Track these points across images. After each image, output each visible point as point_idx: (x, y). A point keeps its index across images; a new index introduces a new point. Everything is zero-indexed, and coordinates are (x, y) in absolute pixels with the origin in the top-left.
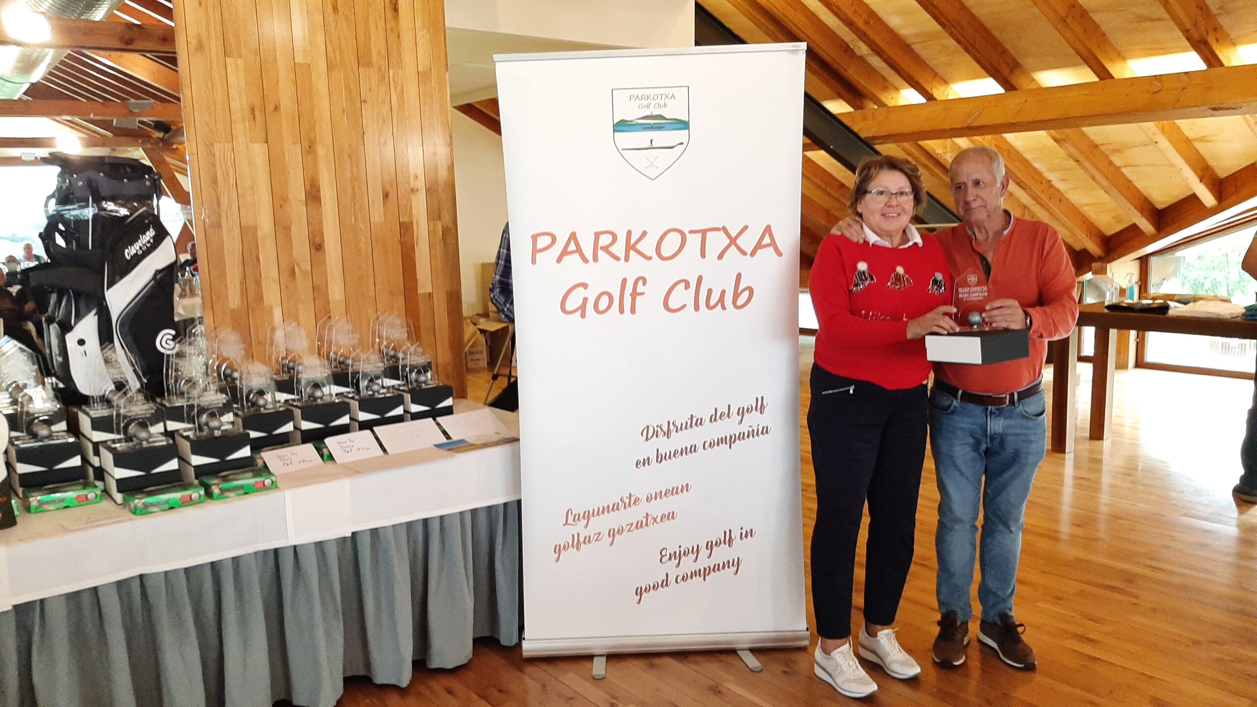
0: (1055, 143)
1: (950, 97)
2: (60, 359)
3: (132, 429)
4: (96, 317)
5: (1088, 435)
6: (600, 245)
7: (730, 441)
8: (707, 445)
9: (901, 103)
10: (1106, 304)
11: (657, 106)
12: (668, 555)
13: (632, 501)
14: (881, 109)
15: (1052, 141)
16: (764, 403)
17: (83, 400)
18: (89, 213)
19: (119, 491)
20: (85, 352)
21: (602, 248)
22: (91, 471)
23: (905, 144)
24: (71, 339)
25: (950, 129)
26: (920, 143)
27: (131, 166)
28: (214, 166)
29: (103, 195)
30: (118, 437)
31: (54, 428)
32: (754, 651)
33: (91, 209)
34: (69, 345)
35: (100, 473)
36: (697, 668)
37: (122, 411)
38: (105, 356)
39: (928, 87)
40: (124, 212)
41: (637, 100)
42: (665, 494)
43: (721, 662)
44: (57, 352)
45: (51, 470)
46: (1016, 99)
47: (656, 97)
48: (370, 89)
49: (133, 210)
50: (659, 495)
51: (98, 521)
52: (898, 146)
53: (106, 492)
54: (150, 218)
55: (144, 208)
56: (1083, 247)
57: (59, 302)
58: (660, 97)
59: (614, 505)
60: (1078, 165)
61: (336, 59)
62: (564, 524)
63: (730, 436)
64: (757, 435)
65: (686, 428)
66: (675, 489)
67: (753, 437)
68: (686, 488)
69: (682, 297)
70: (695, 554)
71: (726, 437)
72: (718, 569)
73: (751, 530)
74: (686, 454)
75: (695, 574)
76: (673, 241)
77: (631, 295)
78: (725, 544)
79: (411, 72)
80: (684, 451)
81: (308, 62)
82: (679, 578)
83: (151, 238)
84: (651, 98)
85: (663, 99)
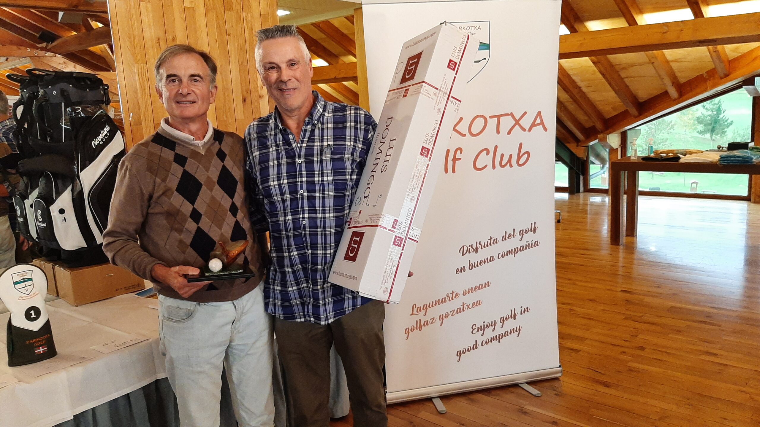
4: (71, 193)
7: (514, 252)
8: (500, 255)
12: (477, 329)
13: (454, 295)
15: (591, 63)
16: (536, 226)
20: (65, 218)
24: (54, 209)
27: (90, 79)
29: (73, 101)
32: (529, 383)
34: (52, 215)
42: (475, 290)
46: (576, 38)
47: (468, 28)
50: (470, 291)
51: (123, 344)
54: (105, 117)
55: (101, 111)
56: (592, 125)
58: (471, 28)
59: (443, 299)
60: (604, 77)
61: (210, 5)
62: (411, 313)
63: (515, 249)
64: (532, 247)
65: (487, 246)
66: (481, 286)
67: (529, 248)
68: (488, 284)
69: (485, 160)
70: (493, 327)
71: (512, 250)
72: (508, 335)
73: (527, 308)
74: (488, 262)
75: (493, 339)
76: (480, 122)
77: (452, 160)
78: (511, 318)
79: (256, 14)
80: (486, 261)
81: (193, 6)
82: (484, 343)
83: (108, 132)
84: (465, 29)
85: (473, 29)
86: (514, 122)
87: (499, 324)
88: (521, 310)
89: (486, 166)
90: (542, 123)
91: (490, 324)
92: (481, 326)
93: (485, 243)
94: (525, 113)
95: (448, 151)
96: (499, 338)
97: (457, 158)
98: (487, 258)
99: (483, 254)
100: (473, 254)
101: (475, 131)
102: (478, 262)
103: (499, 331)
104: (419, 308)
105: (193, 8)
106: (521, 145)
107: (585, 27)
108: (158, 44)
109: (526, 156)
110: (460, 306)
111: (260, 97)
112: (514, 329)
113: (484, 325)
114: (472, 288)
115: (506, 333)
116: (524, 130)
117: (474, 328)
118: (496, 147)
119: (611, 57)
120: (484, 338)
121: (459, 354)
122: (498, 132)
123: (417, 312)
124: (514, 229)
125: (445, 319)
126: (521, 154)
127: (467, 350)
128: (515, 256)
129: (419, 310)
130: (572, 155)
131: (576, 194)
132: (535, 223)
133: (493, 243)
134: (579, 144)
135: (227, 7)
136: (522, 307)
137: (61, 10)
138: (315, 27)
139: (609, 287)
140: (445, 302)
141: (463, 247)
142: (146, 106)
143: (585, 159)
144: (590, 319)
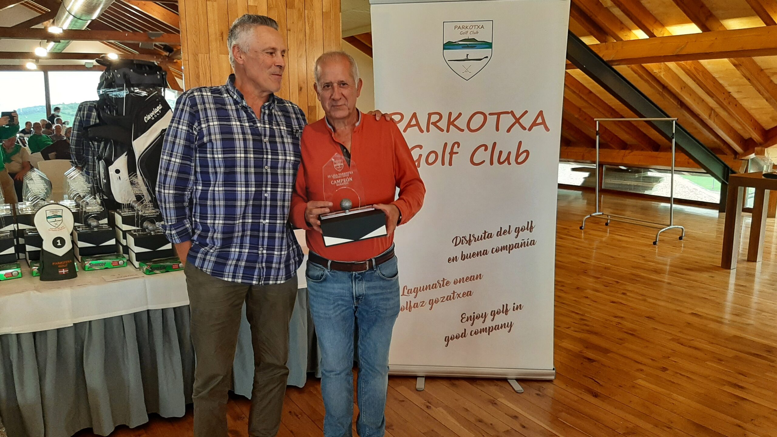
0: (734, 67)
1: (665, 35)
2: (105, 181)
3: (145, 224)
4: (127, 157)
5: (746, 258)
7: (510, 248)
8: (494, 250)
9: (632, 39)
10: (764, 173)
11: (471, 33)
12: (466, 318)
13: (445, 283)
14: (618, 42)
15: (732, 65)
16: (533, 225)
17: (118, 206)
18: (124, 94)
19: (137, 260)
20: (119, 177)
21: (432, 123)
22: (121, 247)
23: (633, 66)
24: (112, 169)
25: (664, 56)
26: (644, 65)
27: (149, 66)
28: (198, 68)
29: (132, 83)
30: (138, 228)
31: (101, 222)
32: (518, 380)
33: (125, 91)
34: (110, 173)
35: (126, 249)
36: (482, 388)
37: (140, 213)
38: (131, 179)
39: (651, 29)
40: (144, 94)
41: (459, 29)
42: (466, 280)
43: (497, 386)
44: (104, 177)
45: (98, 247)
46: (710, 38)
47: (471, 27)
48: (293, 23)
49: (149, 93)
50: (462, 280)
51: (124, 277)
52: (629, 67)
53: (130, 261)
54: (159, 98)
55: (156, 92)
56: (750, 137)
57: (105, 147)
58: (474, 27)
59: (433, 284)
63: (510, 245)
64: (527, 245)
65: (481, 239)
66: (472, 277)
68: (480, 277)
69: (482, 156)
70: (484, 318)
71: (507, 246)
73: (520, 305)
75: (483, 330)
76: (479, 119)
77: (450, 153)
78: (503, 313)
79: (318, 12)
80: (479, 254)
82: (473, 333)
83: (159, 110)
84: (468, 28)
85: (476, 28)
86: (515, 121)
87: (489, 317)
88: (514, 307)
89: (484, 161)
90: (544, 123)
91: (481, 315)
92: (471, 316)
93: (478, 236)
94: (526, 112)
95: (446, 144)
96: (489, 330)
97: (454, 151)
98: (481, 251)
99: (476, 247)
100: (466, 245)
101: (473, 127)
102: (470, 254)
103: (489, 323)
106: (520, 143)
109: (525, 154)
110: (450, 293)
112: (505, 324)
113: (474, 316)
115: (497, 327)
116: (524, 129)
117: (463, 316)
118: (495, 144)
120: (474, 328)
121: (447, 339)
122: (497, 129)
124: (510, 226)
125: (435, 305)
126: (520, 153)
127: (455, 336)
128: (509, 253)
129: (410, 292)
130: (726, 169)
132: (532, 222)
133: (488, 237)
134: (737, 156)
135: (289, 5)
136: (514, 304)
140: (435, 287)
141: (457, 237)
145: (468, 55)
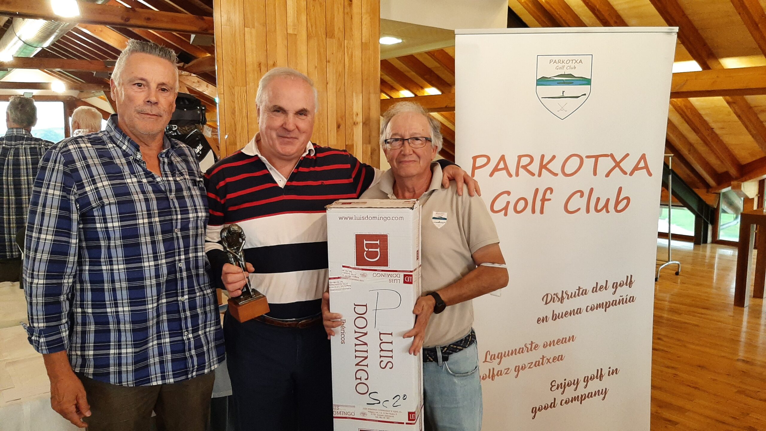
0: (727, 105)
5: (752, 295)
6: (521, 165)
7: (606, 306)
8: (589, 309)
11: (568, 68)
12: (557, 385)
13: (533, 346)
15: (725, 103)
16: (632, 280)
21: (523, 167)
27: (188, 100)
28: (234, 102)
41: (555, 63)
42: (557, 343)
46: (710, 76)
47: (569, 61)
48: (333, 53)
50: (552, 343)
55: (196, 130)
56: (725, 171)
58: (571, 61)
59: (520, 348)
60: (739, 119)
61: (312, 32)
62: (484, 360)
63: (606, 302)
64: (626, 302)
65: (575, 296)
66: (564, 339)
67: (623, 304)
68: (572, 338)
69: (577, 202)
70: (575, 386)
71: (603, 303)
72: (591, 396)
73: (617, 369)
74: (574, 315)
75: (574, 399)
76: (574, 163)
77: (541, 200)
78: (597, 378)
79: (358, 43)
80: (572, 313)
81: (295, 33)
82: (564, 402)
83: (200, 150)
84: (565, 62)
85: (573, 63)
86: (614, 164)
87: (582, 384)
88: (609, 371)
89: (579, 209)
90: (646, 167)
91: (572, 383)
92: (561, 384)
93: (572, 293)
94: (627, 155)
95: (537, 190)
96: (581, 399)
97: (547, 197)
98: (574, 310)
99: (569, 305)
100: (557, 304)
101: (568, 171)
102: (562, 313)
103: (581, 391)
104: (493, 356)
105: (296, 35)
106: (620, 189)
107: (720, 63)
108: (259, 69)
109: (625, 201)
110: (538, 358)
111: (354, 123)
112: (599, 391)
113: (565, 383)
114: (554, 341)
115: (590, 394)
116: (625, 173)
117: (553, 384)
118: (592, 190)
119: (750, 98)
120: (565, 397)
121: (534, 411)
122: (595, 174)
123: (491, 359)
124: (607, 281)
125: (521, 371)
126: (620, 200)
127: (543, 407)
128: (605, 311)
129: (493, 357)
130: (700, 202)
131: (702, 245)
132: (631, 276)
133: (582, 294)
134: (710, 190)
135: (329, 33)
136: (610, 368)
137: (193, 32)
138: (429, 55)
139: (723, 354)
140: (522, 352)
141: (547, 295)
142: (242, 127)
143: (716, 207)
144: (696, 388)
145: (563, 92)
